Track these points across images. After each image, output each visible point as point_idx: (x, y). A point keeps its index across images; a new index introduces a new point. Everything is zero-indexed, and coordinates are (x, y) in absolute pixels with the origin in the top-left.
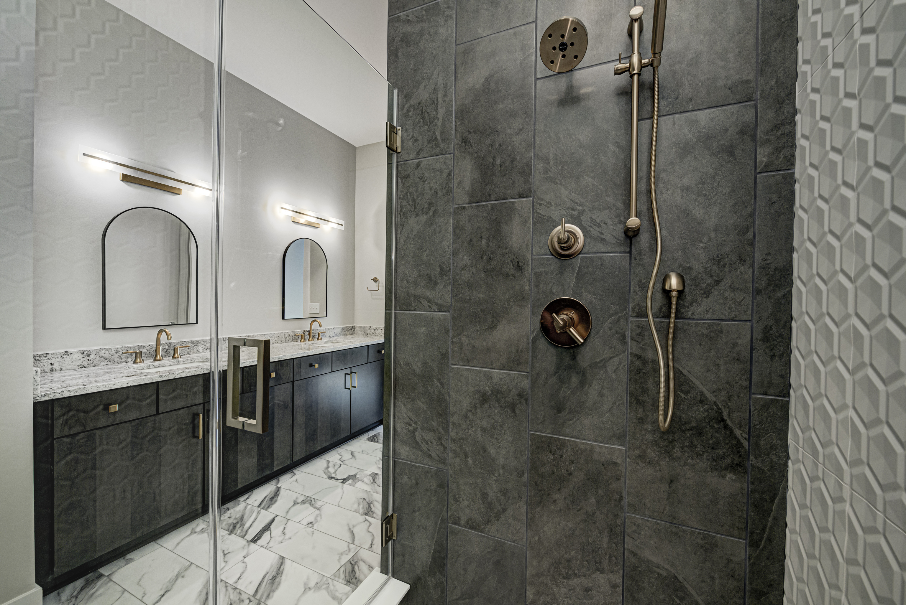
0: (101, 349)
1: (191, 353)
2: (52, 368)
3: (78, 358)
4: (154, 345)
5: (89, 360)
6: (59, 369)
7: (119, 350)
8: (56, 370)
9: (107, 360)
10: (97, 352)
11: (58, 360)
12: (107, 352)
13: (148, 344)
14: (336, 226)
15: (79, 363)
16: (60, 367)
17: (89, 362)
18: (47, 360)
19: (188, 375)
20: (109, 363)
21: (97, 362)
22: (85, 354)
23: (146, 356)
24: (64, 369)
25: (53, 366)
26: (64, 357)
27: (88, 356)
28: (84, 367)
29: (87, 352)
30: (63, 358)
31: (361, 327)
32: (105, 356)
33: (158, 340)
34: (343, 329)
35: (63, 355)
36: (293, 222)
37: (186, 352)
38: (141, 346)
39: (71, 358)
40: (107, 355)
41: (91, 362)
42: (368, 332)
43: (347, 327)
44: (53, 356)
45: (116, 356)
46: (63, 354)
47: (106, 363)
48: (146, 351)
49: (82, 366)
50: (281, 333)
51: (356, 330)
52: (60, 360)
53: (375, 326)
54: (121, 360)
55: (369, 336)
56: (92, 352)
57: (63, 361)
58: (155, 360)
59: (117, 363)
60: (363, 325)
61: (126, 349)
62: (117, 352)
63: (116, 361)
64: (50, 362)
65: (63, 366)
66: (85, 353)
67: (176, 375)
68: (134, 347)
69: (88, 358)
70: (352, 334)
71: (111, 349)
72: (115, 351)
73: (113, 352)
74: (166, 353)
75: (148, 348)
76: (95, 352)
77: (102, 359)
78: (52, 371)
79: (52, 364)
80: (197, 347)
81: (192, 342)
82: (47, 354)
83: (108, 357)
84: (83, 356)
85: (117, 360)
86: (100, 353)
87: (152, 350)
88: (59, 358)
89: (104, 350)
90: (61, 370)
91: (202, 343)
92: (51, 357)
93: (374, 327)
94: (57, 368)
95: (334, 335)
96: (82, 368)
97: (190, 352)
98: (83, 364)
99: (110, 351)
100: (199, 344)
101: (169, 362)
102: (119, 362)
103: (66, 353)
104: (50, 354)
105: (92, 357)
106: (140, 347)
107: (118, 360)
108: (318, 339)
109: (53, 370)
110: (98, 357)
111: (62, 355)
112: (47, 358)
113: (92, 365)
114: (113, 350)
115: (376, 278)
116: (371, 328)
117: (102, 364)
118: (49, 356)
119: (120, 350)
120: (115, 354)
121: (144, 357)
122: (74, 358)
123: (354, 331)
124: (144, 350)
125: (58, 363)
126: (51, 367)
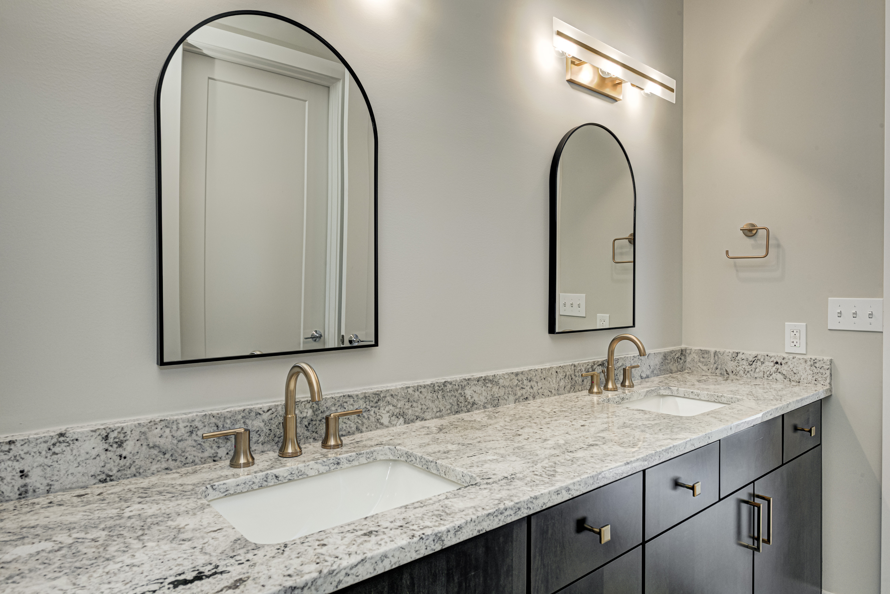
0: (153, 423)
1: (364, 429)
2: (25, 485)
3: (94, 453)
4: (279, 408)
5: (121, 456)
6: (43, 488)
7: (196, 423)
8: (34, 491)
9: (167, 456)
10: (144, 433)
11: (40, 460)
12: (167, 430)
13: (266, 406)
14: (658, 91)
15: (94, 467)
16: (45, 482)
17: (123, 462)
18: (10, 463)
19: (380, 570)
20: (172, 464)
21: (143, 463)
22: (111, 440)
23: (262, 439)
24: (56, 486)
25: (27, 480)
26: (57, 449)
27: (120, 444)
28: (107, 479)
29: (115, 434)
30: (55, 453)
31: (707, 352)
32: (161, 442)
33: (289, 394)
34: (665, 356)
35: (54, 445)
36: (570, 81)
37: (352, 425)
38: (250, 411)
39: (75, 452)
40: (166, 442)
41: (128, 462)
42: (731, 366)
43: (671, 352)
44: (26, 448)
45: (190, 442)
46: (54, 440)
47: (164, 465)
48: (262, 425)
49: (103, 477)
50: (549, 369)
51: (689, 359)
52: (46, 461)
53: (754, 353)
54: (201, 455)
55: (732, 376)
56: (129, 433)
57: (55, 464)
58: (283, 454)
59: (193, 462)
60: (712, 350)
61: (213, 420)
62: (191, 432)
63: (190, 460)
64: (18, 466)
65: (55, 478)
66: (112, 435)
67: (341, 576)
68: (233, 417)
69: (120, 451)
70: (682, 370)
71: (176, 422)
72: (188, 429)
73: (183, 432)
74: (308, 430)
75: (266, 416)
76: (136, 434)
77: (155, 452)
78: (23, 494)
79: (23, 474)
80: (376, 410)
81: (366, 397)
82: (10, 442)
83: (170, 447)
84: (106, 446)
85: (192, 453)
86: (149, 435)
87: (276, 422)
88: (44, 453)
89: (159, 427)
90: (48, 491)
91: (389, 398)
92: (22, 453)
93: (750, 353)
94: (38, 485)
95: (648, 373)
96: (105, 481)
97: (363, 424)
98: (106, 470)
99: (175, 427)
100: (381, 404)
101: (316, 466)
102: (197, 460)
103: (62, 439)
104: (18, 444)
105: (129, 447)
106: (247, 414)
107: (195, 453)
108: (623, 384)
109: (26, 492)
110: (144, 447)
111: (50, 444)
112: (11, 454)
113: (129, 472)
114: (181, 425)
115: (753, 225)
116: (740, 356)
117: (154, 467)
118: (16, 450)
119: (199, 425)
120: (186, 436)
121: (257, 442)
122: (83, 452)
123: (685, 362)
124: (256, 424)
125: (39, 469)
126: (21, 482)
